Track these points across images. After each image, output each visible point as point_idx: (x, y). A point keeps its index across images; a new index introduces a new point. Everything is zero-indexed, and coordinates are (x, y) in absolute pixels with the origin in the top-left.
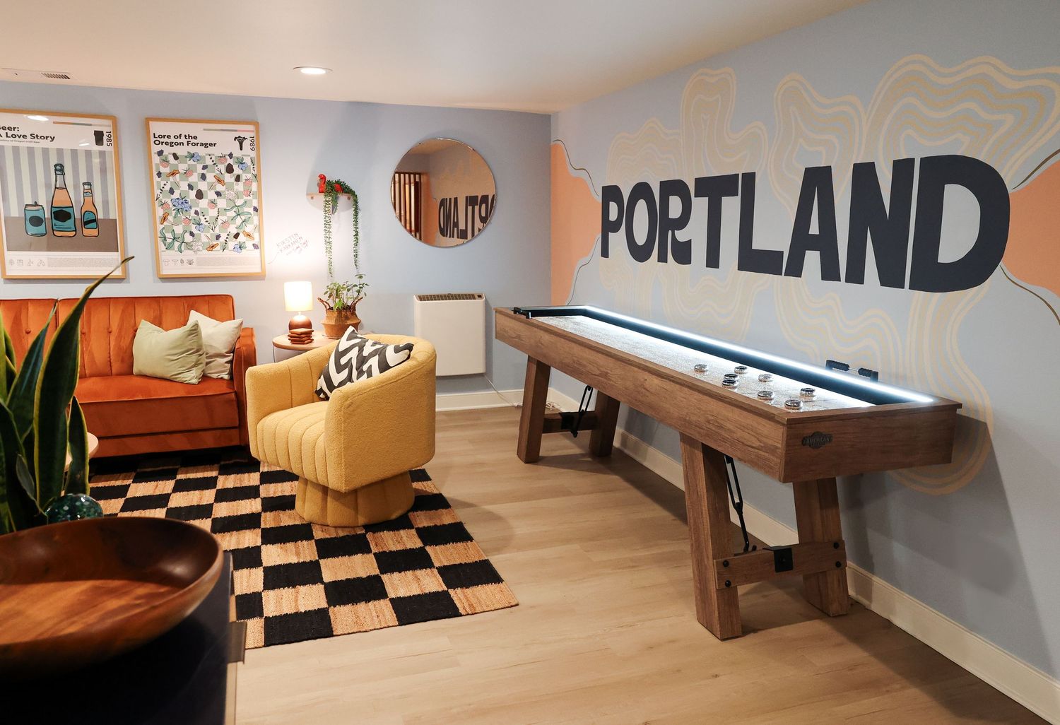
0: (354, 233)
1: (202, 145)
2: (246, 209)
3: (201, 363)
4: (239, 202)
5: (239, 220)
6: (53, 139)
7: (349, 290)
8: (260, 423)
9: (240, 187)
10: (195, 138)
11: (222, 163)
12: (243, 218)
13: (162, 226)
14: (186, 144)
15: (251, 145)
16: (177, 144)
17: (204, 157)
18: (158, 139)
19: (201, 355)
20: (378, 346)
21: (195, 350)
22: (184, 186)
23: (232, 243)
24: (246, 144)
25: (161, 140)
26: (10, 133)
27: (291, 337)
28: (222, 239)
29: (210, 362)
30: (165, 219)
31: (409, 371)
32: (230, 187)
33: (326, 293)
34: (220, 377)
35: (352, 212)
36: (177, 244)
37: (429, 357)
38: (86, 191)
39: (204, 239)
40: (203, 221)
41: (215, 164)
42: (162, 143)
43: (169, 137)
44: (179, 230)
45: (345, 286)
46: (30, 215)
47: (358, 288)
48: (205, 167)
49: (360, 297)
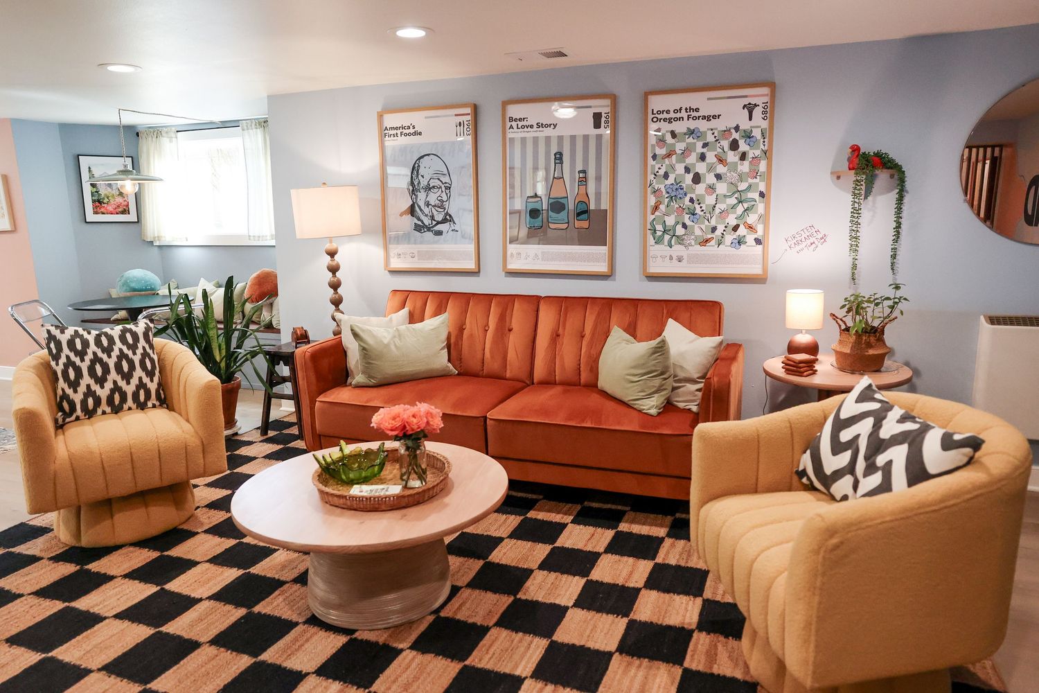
0: (894, 225)
1: (704, 118)
2: (750, 195)
3: (665, 389)
4: (743, 186)
5: (740, 209)
6: (555, 126)
7: (877, 304)
8: (704, 508)
9: (745, 167)
10: (697, 110)
11: (726, 139)
12: (746, 205)
13: (653, 217)
14: (686, 118)
15: (764, 113)
16: (677, 119)
17: (705, 132)
18: (657, 115)
19: (665, 379)
20: (909, 426)
21: (658, 372)
22: (680, 169)
23: (729, 238)
24: (757, 112)
25: (659, 116)
26: (520, 124)
27: (786, 364)
28: (718, 232)
29: (679, 387)
30: (656, 208)
31: (969, 492)
32: (733, 167)
33: (843, 306)
34: (687, 407)
35: (894, 195)
36: (667, 237)
37: (1017, 468)
38: (581, 179)
39: (698, 232)
40: (698, 211)
41: (717, 140)
42: (660, 119)
43: (668, 112)
44: (670, 221)
45: (872, 299)
46: (531, 206)
47: (890, 303)
48: (705, 145)
49: (893, 316)
